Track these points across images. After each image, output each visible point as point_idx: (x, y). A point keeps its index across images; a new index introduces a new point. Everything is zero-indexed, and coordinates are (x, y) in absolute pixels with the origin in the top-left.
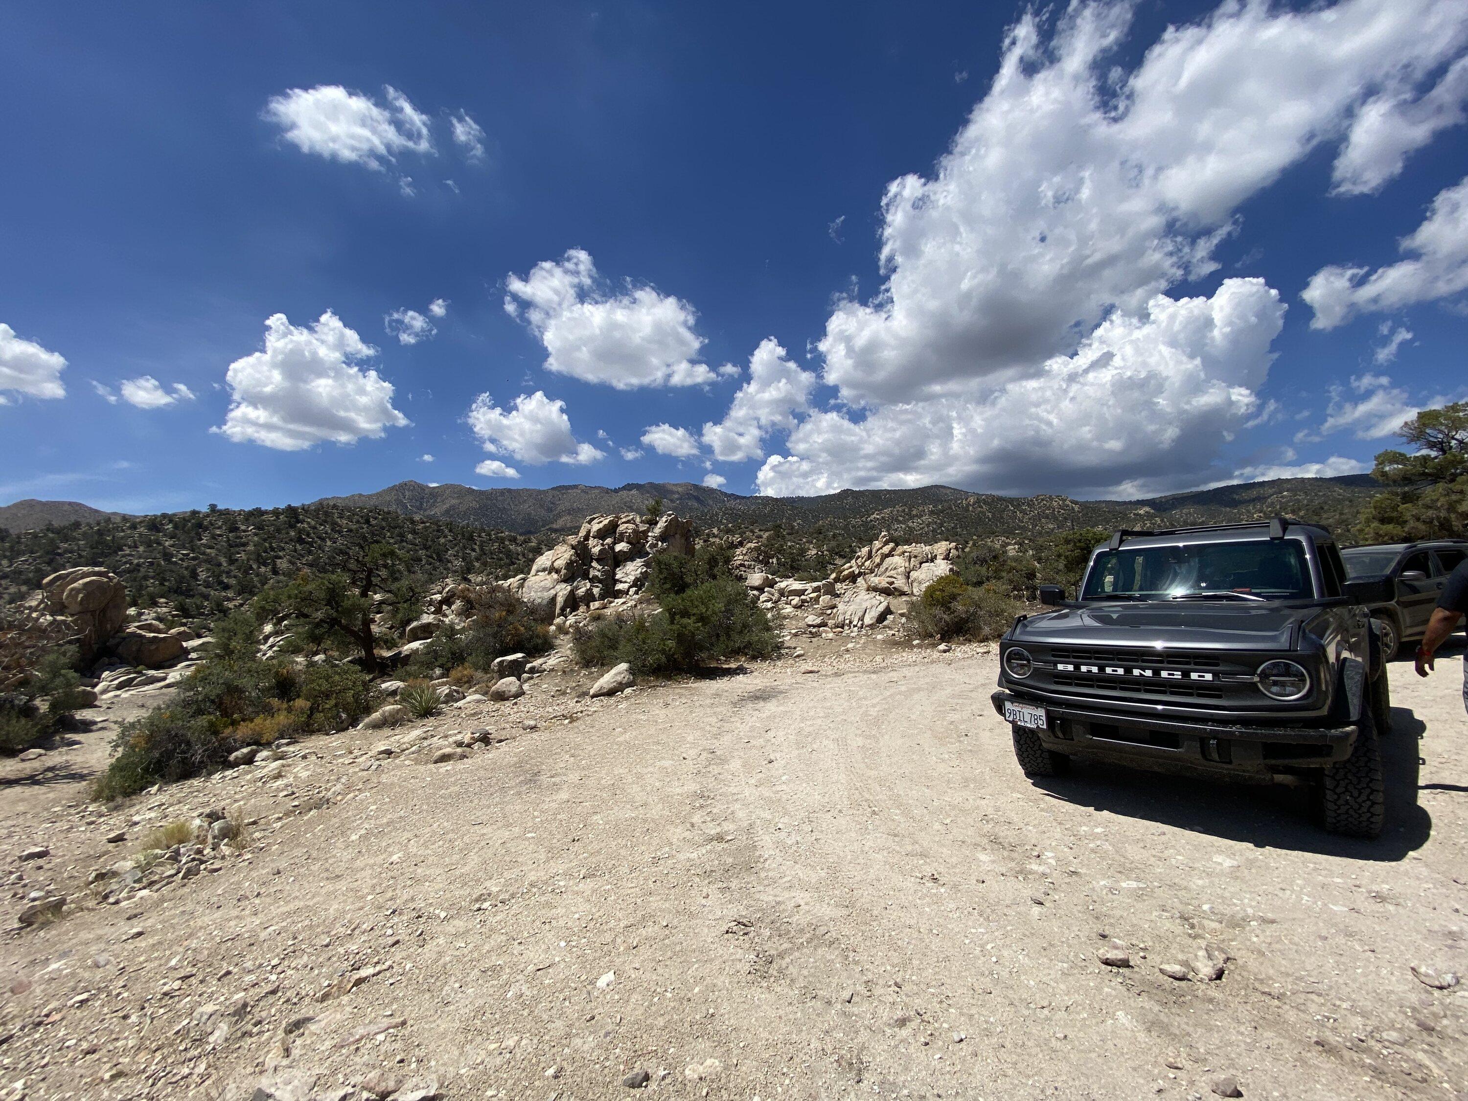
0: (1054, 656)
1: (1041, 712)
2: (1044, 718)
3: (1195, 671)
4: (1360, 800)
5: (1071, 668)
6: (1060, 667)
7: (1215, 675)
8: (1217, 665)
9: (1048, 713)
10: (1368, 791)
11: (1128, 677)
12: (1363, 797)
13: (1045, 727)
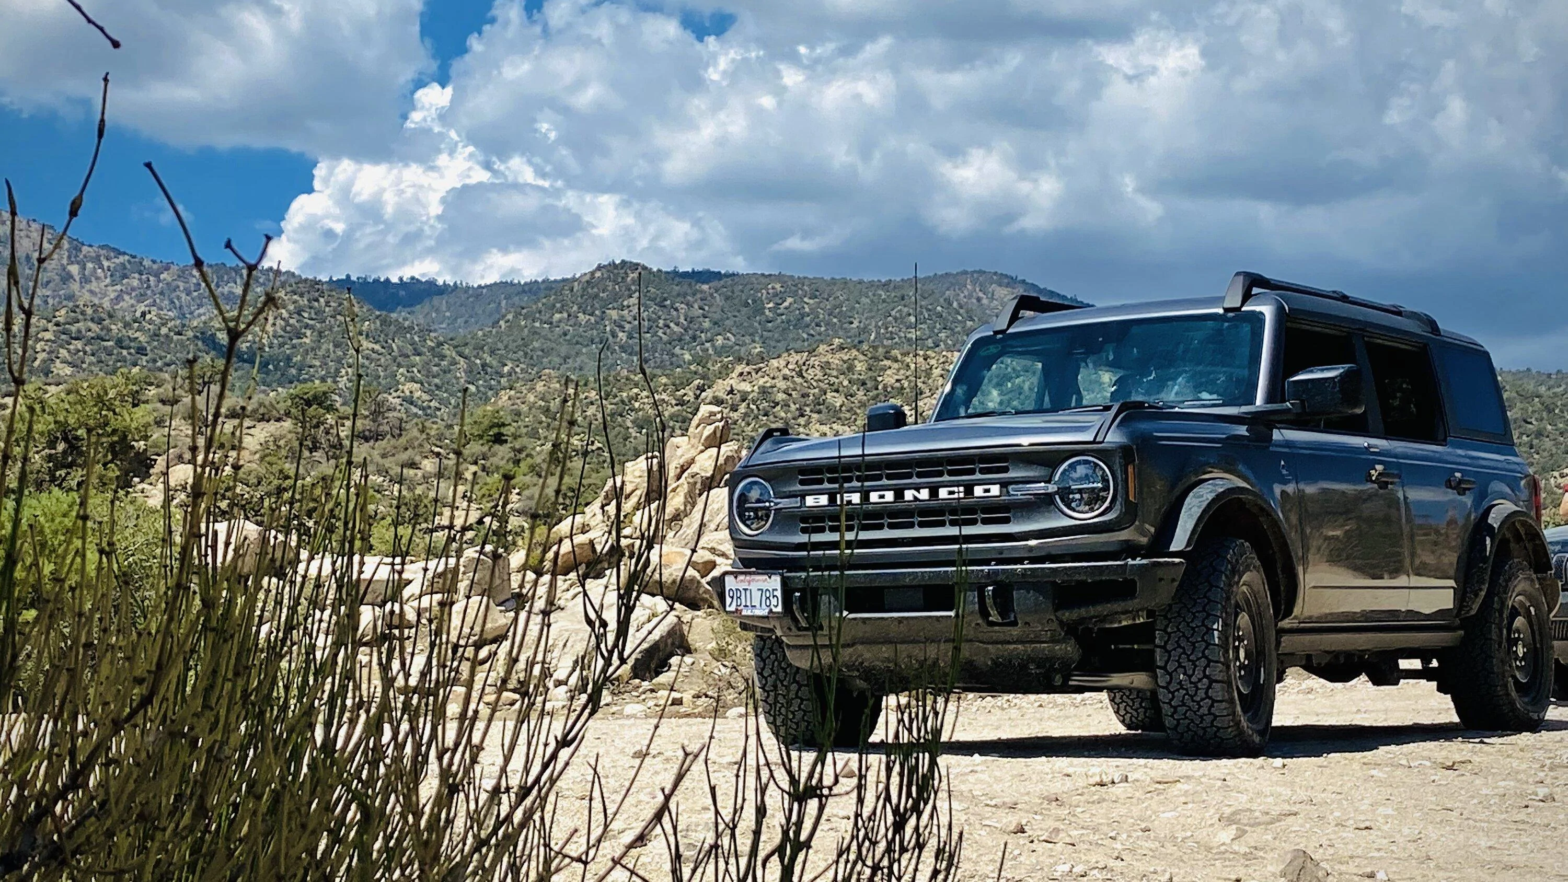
0: (802, 483)
1: (775, 582)
2: (778, 593)
3: (980, 483)
4: (1194, 679)
5: (824, 500)
6: (810, 501)
7: (1004, 484)
8: (1005, 470)
9: (785, 582)
10: (1203, 662)
11: (900, 505)
12: (1198, 674)
13: (779, 609)
